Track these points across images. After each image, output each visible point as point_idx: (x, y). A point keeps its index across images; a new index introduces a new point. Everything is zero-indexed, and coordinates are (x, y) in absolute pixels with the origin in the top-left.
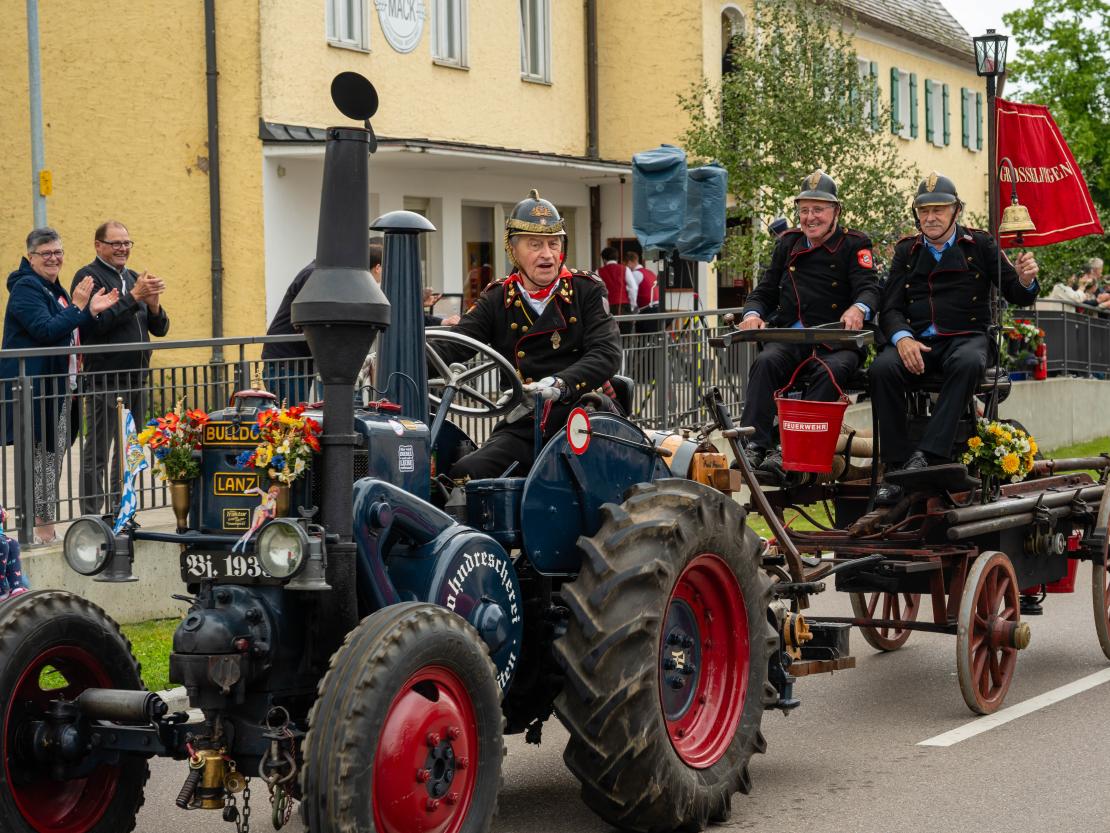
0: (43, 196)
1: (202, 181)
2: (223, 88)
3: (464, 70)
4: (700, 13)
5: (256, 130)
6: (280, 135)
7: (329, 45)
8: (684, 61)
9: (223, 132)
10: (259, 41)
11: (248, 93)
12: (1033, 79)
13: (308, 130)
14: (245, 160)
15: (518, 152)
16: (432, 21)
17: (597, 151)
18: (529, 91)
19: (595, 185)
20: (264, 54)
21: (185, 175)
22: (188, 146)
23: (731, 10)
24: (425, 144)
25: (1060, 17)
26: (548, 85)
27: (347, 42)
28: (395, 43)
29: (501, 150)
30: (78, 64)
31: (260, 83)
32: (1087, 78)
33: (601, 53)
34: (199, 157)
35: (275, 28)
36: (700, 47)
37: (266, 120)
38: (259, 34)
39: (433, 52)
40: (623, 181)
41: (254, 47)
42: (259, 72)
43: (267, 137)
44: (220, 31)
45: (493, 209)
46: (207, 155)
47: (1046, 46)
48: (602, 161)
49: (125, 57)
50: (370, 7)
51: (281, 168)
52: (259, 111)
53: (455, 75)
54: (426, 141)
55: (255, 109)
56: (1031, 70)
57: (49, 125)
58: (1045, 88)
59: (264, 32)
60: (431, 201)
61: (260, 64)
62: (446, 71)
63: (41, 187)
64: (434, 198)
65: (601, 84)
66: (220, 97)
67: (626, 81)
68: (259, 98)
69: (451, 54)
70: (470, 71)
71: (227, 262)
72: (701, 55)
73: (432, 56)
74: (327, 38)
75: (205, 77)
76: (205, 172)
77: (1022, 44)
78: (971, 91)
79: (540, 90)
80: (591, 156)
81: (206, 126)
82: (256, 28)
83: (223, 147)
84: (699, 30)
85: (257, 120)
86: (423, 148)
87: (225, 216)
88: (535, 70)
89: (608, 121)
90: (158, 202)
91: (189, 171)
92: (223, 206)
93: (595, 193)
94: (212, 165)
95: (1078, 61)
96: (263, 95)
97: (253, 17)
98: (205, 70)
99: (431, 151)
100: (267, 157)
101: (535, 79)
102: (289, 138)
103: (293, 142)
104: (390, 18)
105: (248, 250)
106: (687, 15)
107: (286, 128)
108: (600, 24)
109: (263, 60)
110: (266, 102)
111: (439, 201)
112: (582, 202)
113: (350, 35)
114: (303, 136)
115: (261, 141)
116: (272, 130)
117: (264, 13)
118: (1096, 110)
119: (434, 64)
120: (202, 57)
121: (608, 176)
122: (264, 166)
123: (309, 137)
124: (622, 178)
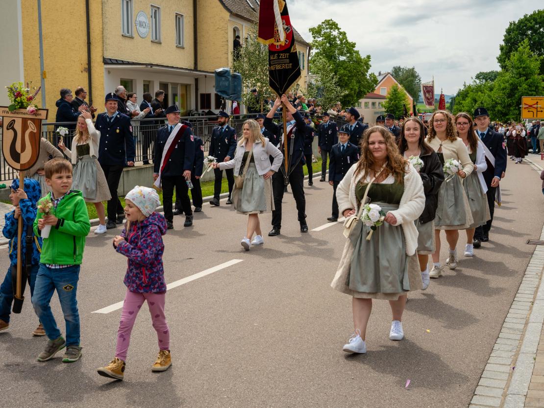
0: (44, 79)
1: (86, 75)
2: (92, 48)
3: (160, 43)
4: (227, 28)
5: (102, 60)
6: (109, 62)
7: (122, 35)
8: (223, 42)
9: (92, 60)
10: (103, 34)
11: (99, 49)
12: (317, 49)
13: (116, 60)
14: (99, 69)
15: (177, 68)
16: (151, 29)
17: (197, 68)
18: (178, 51)
19: (197, 78)
20: (104, 37)
21: (81, 73)
22: (81, 64)
23: (235, 27)
24: (152, 65)
25: (325, 30)
26: (184, 48)
27: (127, 35)
28: (141, 36)
29: (172, 67)
30: (48, 39)
31: (103, 46)
32: (333, 49)
33: (198, 39)
34: (85, 68)
35: (107, 30)
36: (227, 38)
37: (105, 57)
38: (103, 32)
39: (151, 37)
40: (206, 77)
41: (101, 36)
42: (103, 43)
43: (105, 62)
44: (91, 31)
45: (168, 85)
46: (87, 67)
47: (321, 38)
48: (200, 71)
49: (62, 38)
50: (134, 24)
51: (109, 71)
52: (103, 55)
53: (157, 45)
54: (152, 64)
55: (101, 54)
56: (317, 46)
58: (321, 51)
59: (104, 31)
60: (151, 82)
61: (103, 41)
62: (155, 44)
63: (43, 75)
64: (152, 81)
65: (198, 48)
66: (91, 50)
67: (206, 47)
68: (103, 51)
69: (156, 39)
70: (162, 44)
71: (93, 99)
72: (227, 41)
73: (151, 39)
74: (122, 33)
75: (86, 44)
76: (87, 72)
77: (315, 38)
78: (302, 52)
79: (181, 50)
80: (196, 69)
81: (87, 58)
82: (101, 30)
83: (92, 65)
84: (227, 33)
85: (102, 57)
87: (93, 85)
88: (180, 44)
89: (201, 59)
90: (73, 81)
91: (82, 72)
92: (92, 82)
93: (196, 80)
94: (89, 70)
95: (330, 43)
96: (105, 49)
97: (101, 27)
98: (86, 42)
99: (153, 67)
100: (106, 68)
101: (180, 46)
102: (111, 62)
103: (113, 64)
104: (140, 28)
105: (100, 95)
106: (224, 29)
107: (110, 59)
108: (198, 31)
109: (104, 39)
110: (105, 52)
111: (153, 82)
112: (193, 82)
113: (128, 33)
114: (115, 62)
115: (103, 64)
116: (107, 60)
117: (104, 25)
118: (335, 58)
119: (152, 41)
120: (86, 38)
121: (201, 75)
122: (104, 71)
123: (117, 62)
124: (206, 76)
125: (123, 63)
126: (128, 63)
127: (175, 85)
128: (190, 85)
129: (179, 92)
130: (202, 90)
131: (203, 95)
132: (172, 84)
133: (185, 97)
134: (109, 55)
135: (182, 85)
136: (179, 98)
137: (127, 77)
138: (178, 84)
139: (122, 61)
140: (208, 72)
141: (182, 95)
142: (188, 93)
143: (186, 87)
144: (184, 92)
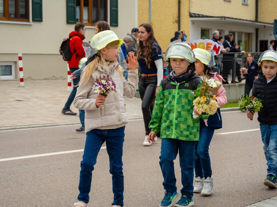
1: (176, 25)
2: (182, 5)
3: (230, 2)
5: (188, 14)
6: (193, 15)
9: (181, 15)
11: (187, 6)
13: (199, 15)
14: (186, 21)
15: (243, 20)
17: (258, 20)
18: (243, 7)
19: (257, 28)
21: (172, 24)
22: (173, 17)
24: (225, 18)
26: (247, 5)
29: (240, 19)
31: (190, 4)
37: (191, 12)
42: (189, 2)
43: (191, 15)
45: (235, 33)
46: (177, 19)
48: (260, 22)
51: (193, 22)
52: (189, 10)
53: (228, 3)
55: (188, 10)
57: (143, 13)
62: (226, 2)
65: (259, 5)
66: (181, 7)
67: (265, 4)
68: (189, 7)
70: (232, 2)
75: (178, 3)
76: (177, 23)
79: (246, 7)
81: (178, 13)
83: (181, 18)
85: (189, 12)
86: (225, 19)
88: (245, 2)
89: (261, 14)
90: (167, 30)
91: (174, 23)
93: (257, 30)
94: (179, 22)
96: (190, 7)
98: (177, 1)
100: (191, 21)
101: (245, 4)
103: (196, 17)
107: (194, 14)
110: (191, 8)
111: (224, 31)
112: (253, 31)
114: (197, 16)
115: (189, 17)
121: (261, 26)
122: (190, 22)
123: (199, 16)
124: (265, 26)
125: (203, 16)
126: (207, 17)
127: (240, 34)
128: (251, 34)
129: (243, 39)
130: (261, 38)
131: (262, 42)
132: (238, 32)
133: (248, 43)
134: (193, 11)
135: (246, 34)
136: (243, 44)
137: (205, 27)
138: (242, 33)
139: (203, 15)
140: (266, 23)
141: (246, 42)
142: (250, 39)
143: (249, 35)
144: (247, 39)
